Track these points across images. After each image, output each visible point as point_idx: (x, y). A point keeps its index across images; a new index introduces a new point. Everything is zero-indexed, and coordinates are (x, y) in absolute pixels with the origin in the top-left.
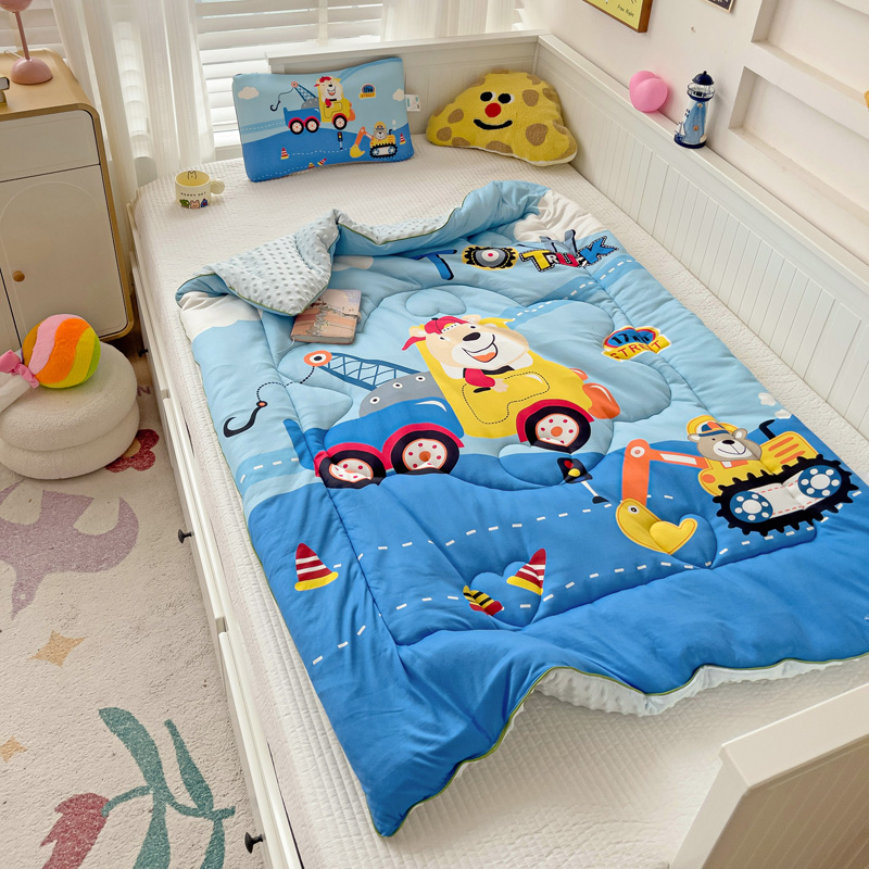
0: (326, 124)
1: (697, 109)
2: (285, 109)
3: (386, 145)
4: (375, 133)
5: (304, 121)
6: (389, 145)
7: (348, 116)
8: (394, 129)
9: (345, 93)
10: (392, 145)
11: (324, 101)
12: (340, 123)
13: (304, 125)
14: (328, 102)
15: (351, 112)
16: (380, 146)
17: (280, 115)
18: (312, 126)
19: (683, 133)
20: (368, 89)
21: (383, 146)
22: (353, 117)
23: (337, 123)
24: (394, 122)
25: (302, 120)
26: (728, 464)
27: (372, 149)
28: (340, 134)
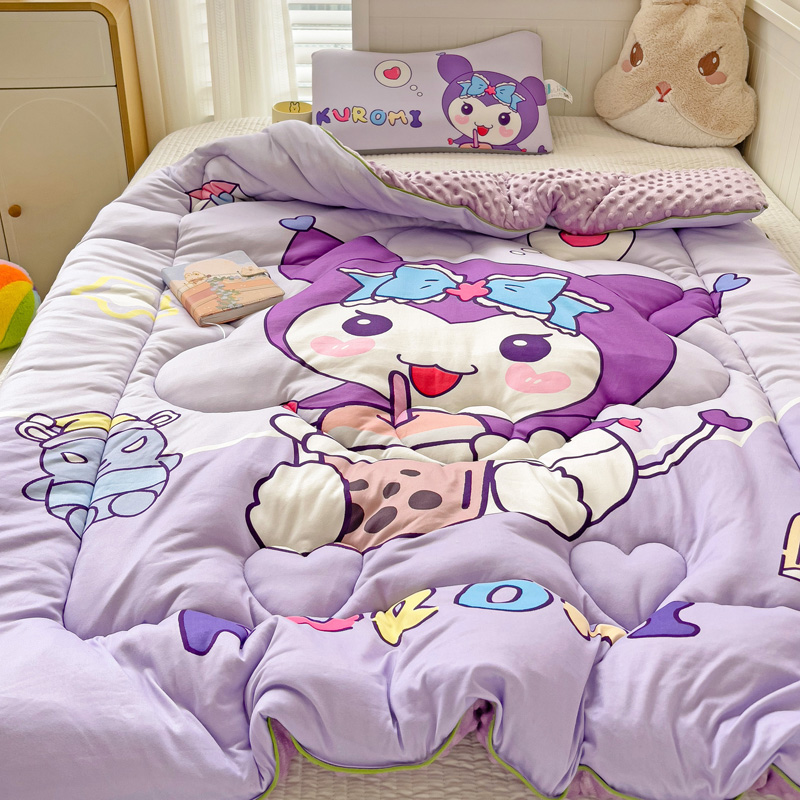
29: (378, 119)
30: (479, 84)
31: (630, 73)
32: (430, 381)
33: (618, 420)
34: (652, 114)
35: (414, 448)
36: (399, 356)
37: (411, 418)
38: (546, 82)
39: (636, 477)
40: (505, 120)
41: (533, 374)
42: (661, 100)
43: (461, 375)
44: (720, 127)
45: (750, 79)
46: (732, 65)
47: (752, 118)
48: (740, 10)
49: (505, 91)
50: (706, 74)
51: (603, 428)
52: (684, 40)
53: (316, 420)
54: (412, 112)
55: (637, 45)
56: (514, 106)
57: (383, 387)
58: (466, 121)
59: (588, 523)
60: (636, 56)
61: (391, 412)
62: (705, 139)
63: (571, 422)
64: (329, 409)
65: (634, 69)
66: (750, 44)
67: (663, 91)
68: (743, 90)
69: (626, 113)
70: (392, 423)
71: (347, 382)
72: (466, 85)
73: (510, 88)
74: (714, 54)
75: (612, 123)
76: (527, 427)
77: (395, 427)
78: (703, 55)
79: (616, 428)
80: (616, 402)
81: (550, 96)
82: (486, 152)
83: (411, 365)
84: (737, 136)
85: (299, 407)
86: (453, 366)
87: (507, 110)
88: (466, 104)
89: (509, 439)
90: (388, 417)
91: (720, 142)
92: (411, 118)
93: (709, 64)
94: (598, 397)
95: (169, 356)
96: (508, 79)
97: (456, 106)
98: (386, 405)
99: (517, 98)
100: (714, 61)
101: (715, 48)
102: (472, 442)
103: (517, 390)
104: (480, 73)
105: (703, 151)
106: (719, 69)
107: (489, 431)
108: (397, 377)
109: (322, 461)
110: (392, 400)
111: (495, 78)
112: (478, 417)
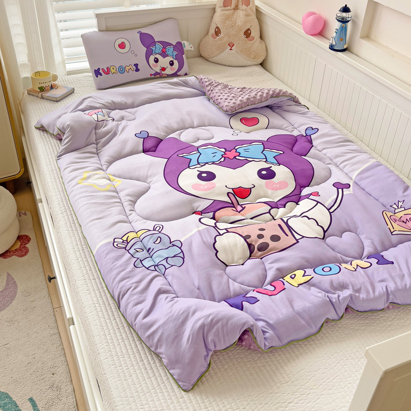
1: (342, 28)
19: (334, 43)
29: (122, 70)
30: (159, 48)
31: (217, 39)
32: (242, 193)
33: (311, 194)
34: (227, 55)
35: (251, 219)
36: (226, 186)
37: (244, 208)
38: (183, 42)
39: (330, 213)
40: (172, 64)
41: (275, 183)
42: (231, 49)
43: (251, 188)
44: (254, 58)
45: (261, 37)
46: (255, 33)
47: (265, 53)
48: (255, 10)
49: (170, 50)
50: (247, 37)
51: (308, 198)
52: (237, 24)
53: (212, 217)
54: (135, 65)
55: (217, 27)
56: (174, 57)
57: (228, 200)
58: (156, 66)
59: (325, 232)
60: (218, 32)
61: (234, 207)
62: (249, 63)
63: (295, 197)
64: (215, 212)
65: (218, 37)
66: (259, 24)
67: (231, 45)
68: (261, 42)
69: (216, 56)
70: (237, 211)
71: (215, 200)
72: (154, 49)
73: (171, 49)
74: (249, 29)
75: (210, 60)
76: (283, 202)
77: (239, 212)
78: (245, 30)
79: (312, 197)
80: (305, 187)
81: (185, 49)
82: (165, 77)
83: (232, 189)
84: (260, 61)
85: (202, 213)
86: (246, 185)
87: (172, 59)
88: (156, 58)
89: (278, 208)
90: (234, 209)
91: (255, 63)
92: (135, 68)
93: (247, 34)
94: (298, 187)
95: (135, 202)
96: (170, 44)
97: (152, 58)
98: (232, 205)
99: (175, 53)
100: (249, 32)
101: (249, 27)
102: (269, 212)
103: (273, 190)
104: (159, 42)
105: (249, 67)
106: (251, 35)
107: (272, 208)
108: (229, 194)
109: (228, 232)
110: (232, 203)
111: (165, 44)
112: (264, 203)
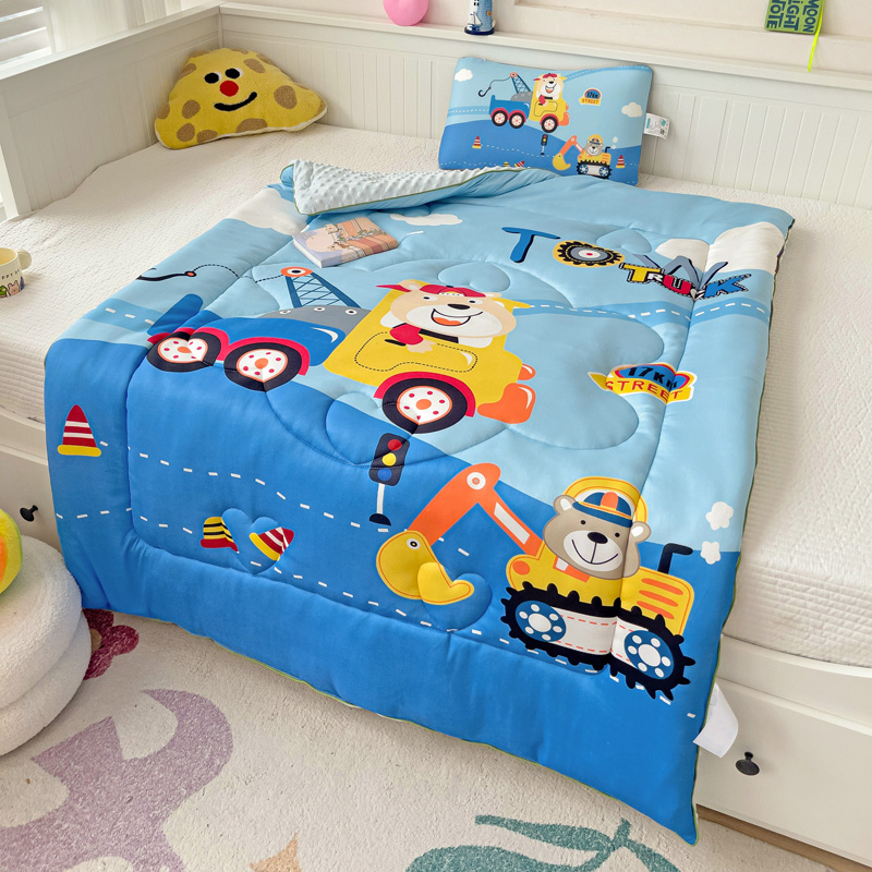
0: (533, 121)
2: (493, 97)
3: (597, 164)
4: (587, 147)
5: (509, 114)
6: (601, 164)
7: (560, 119)
8: (613, 147)
9: (564, 94)
10: (605, 165)
11: (538, 96)
12: (549, 124)
13: (508, 118)
14: (543, 100)
15: (565, 115)
16: (589, 163)
17: (486, 102)
18: (517, 120)
20: (593, 95)
21: (593, 164)
22: (566, 122)
23: (546, 124)
24: (615, 140)
25: (509, 112)
26: (562, 565)
27: (580, 165)
28: (545, 138)
